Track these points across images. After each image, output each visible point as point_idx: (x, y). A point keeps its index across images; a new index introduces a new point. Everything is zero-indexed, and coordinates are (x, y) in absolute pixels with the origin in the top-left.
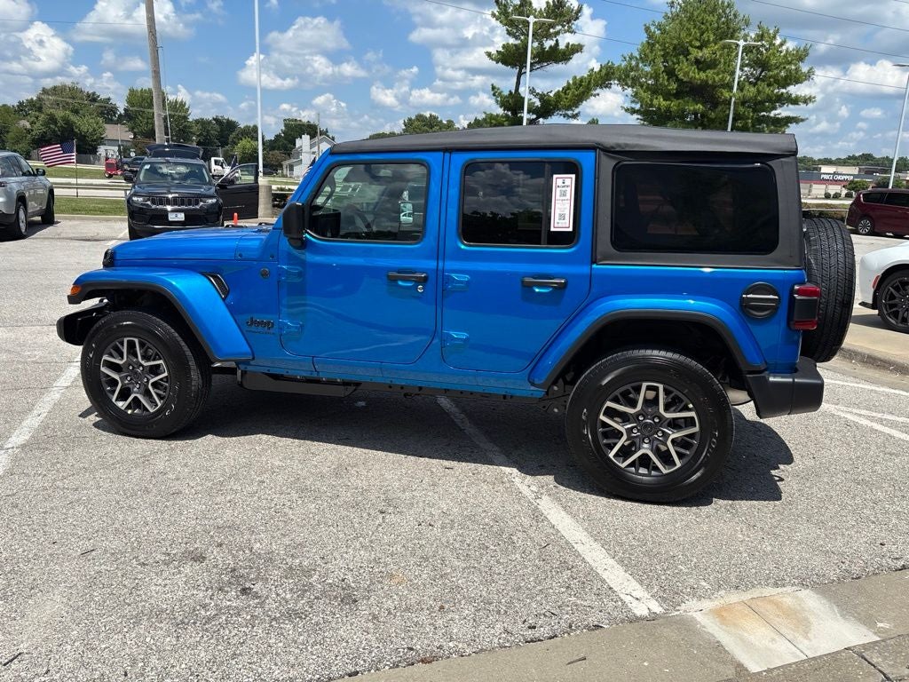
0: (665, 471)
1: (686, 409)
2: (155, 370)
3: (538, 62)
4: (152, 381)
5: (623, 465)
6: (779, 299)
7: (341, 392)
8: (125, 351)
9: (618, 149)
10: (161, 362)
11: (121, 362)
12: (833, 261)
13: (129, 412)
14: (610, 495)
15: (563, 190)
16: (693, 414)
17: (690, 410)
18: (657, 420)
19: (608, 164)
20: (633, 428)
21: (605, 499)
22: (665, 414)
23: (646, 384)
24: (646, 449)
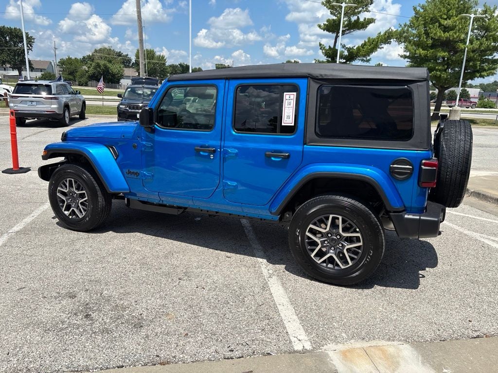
0: (343, 267)
1: (355, 231)
2: (82, 196)
3: (348, 30)
4: (80, 201)
5: (319, 262)
6: (413, 169)
7: (175, 212)
8: (68, 185)
9: (320, 77)
10: (84, 192)
11: (66, 191)
12: (457, 146)
13: (70, 217)
14: (312, 279)
15: (289, 100)
16: (359, 235)
17: (357, 232)
18: (338, 237)
19: (315, 86)
20: (325, 241)
21: (309, 281)
22: (343, 234)
23: (331, 216)
24: (331, 253)
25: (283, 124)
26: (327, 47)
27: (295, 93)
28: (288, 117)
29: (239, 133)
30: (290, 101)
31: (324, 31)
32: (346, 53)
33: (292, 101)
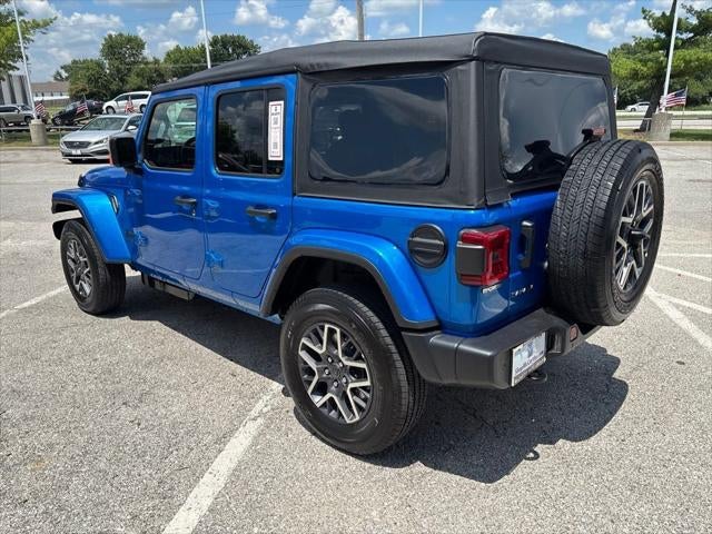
0: (348, 422)
2: (85, 265)
4: (85, 272)
5: (318, 405)
10: (86, 259)
13: (80, 293)
16: (364, 366)
17: (363, 360)
18: (341, 365)
20: (324, 369)
22: (343, 359)
23: (327, 326)
24: (332, 392)
25: (270, 159)
26: (658, 14)
27: (282, 102)
28: (275, 145)
29: (221, 174)
30: (276, 116)
32: (694, 21)
33: (279, 116)
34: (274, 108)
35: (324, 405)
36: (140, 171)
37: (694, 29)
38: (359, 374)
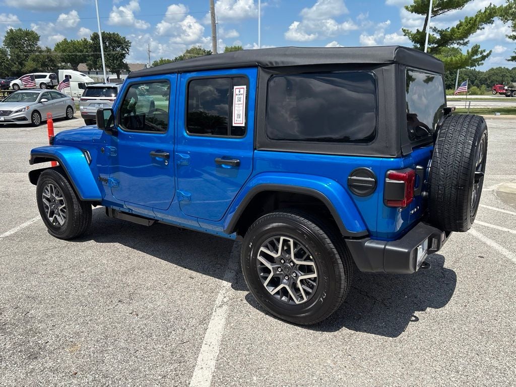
0: (297, 302)
1: (308, 259)
2: (61, 202)
4: (60, 208)
5: (272, 293)
6: (376, 182)
8: (49, 190)
10: (62, 198)
11: (49, 197)
13: (54, 224)
16: (312, 264)
17: (311, 260)
18: (292, 264)
19: (265, 77)
22: (295, 261)
23: (282, 238)
24: (285, 284)
25: (234, 125)
26: (414, 31)
27: (245, 87)
28: (239, 116)
29: (191, 135)
30: (240, 96)
31: (412, 12)
32: (438, 37)
33: (242, 96)
34: (237, 90)
35: (278, 293)
36: (116, 133)
37: (438, 42)
38: (307, 270)
